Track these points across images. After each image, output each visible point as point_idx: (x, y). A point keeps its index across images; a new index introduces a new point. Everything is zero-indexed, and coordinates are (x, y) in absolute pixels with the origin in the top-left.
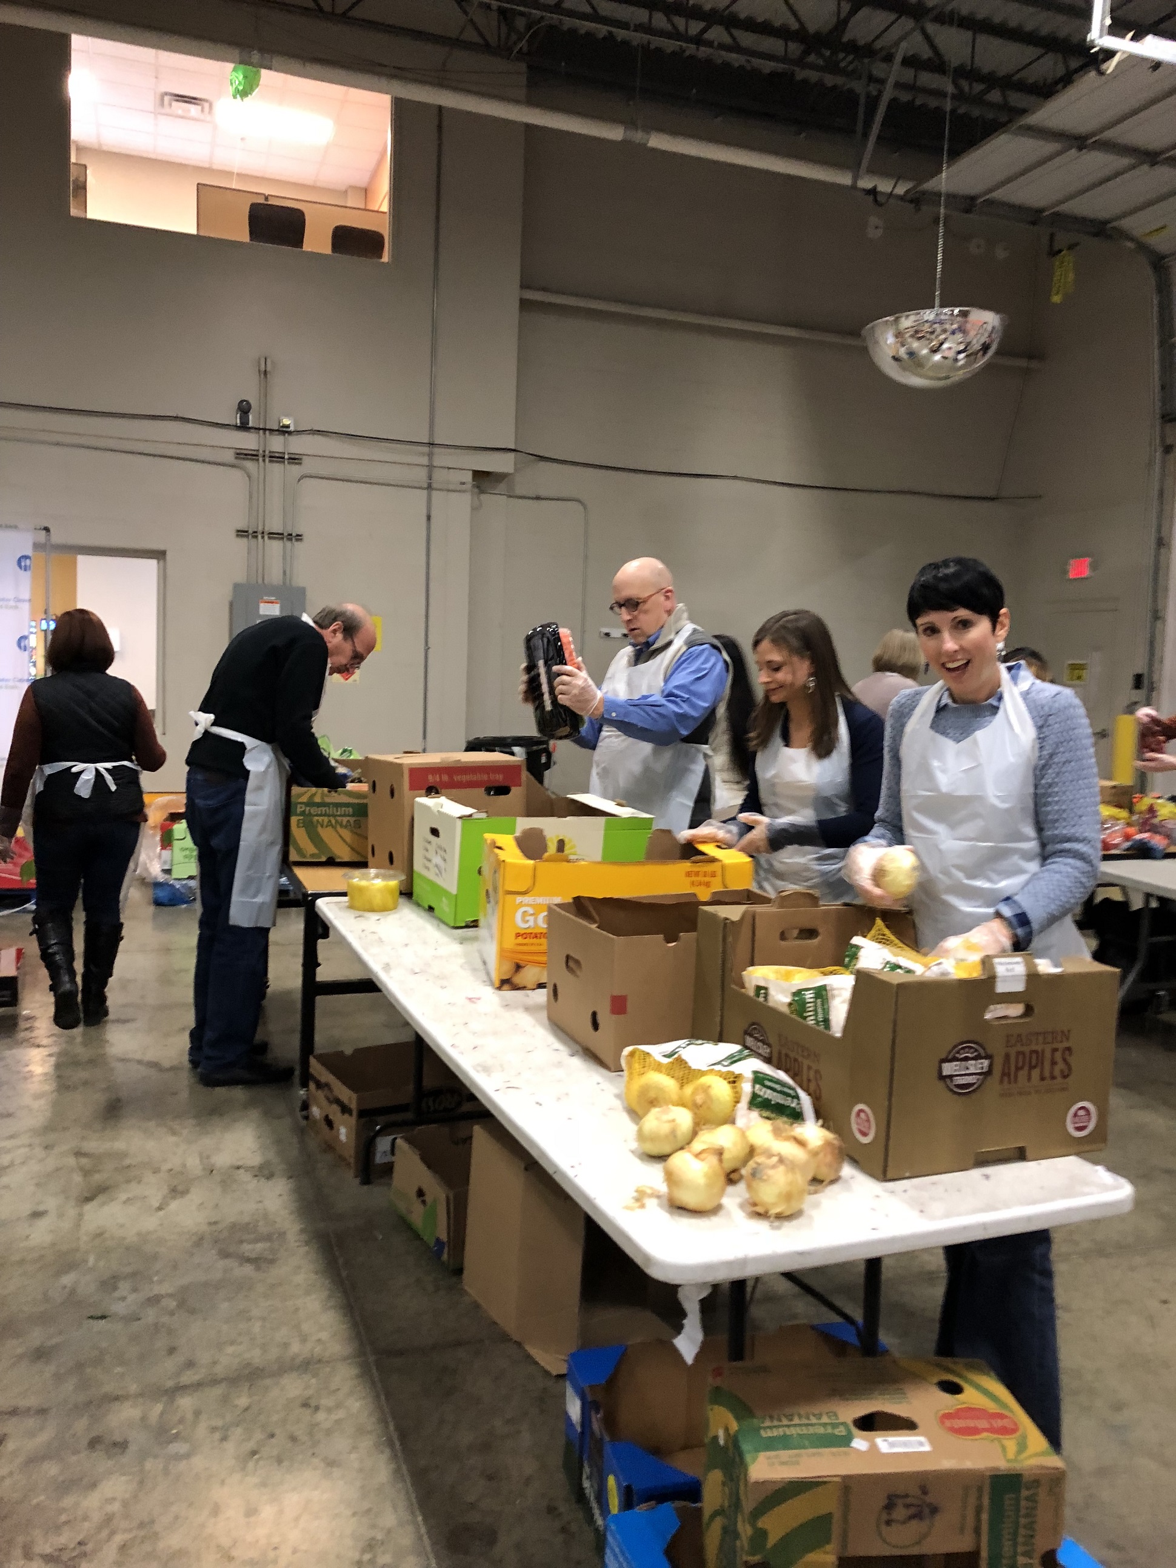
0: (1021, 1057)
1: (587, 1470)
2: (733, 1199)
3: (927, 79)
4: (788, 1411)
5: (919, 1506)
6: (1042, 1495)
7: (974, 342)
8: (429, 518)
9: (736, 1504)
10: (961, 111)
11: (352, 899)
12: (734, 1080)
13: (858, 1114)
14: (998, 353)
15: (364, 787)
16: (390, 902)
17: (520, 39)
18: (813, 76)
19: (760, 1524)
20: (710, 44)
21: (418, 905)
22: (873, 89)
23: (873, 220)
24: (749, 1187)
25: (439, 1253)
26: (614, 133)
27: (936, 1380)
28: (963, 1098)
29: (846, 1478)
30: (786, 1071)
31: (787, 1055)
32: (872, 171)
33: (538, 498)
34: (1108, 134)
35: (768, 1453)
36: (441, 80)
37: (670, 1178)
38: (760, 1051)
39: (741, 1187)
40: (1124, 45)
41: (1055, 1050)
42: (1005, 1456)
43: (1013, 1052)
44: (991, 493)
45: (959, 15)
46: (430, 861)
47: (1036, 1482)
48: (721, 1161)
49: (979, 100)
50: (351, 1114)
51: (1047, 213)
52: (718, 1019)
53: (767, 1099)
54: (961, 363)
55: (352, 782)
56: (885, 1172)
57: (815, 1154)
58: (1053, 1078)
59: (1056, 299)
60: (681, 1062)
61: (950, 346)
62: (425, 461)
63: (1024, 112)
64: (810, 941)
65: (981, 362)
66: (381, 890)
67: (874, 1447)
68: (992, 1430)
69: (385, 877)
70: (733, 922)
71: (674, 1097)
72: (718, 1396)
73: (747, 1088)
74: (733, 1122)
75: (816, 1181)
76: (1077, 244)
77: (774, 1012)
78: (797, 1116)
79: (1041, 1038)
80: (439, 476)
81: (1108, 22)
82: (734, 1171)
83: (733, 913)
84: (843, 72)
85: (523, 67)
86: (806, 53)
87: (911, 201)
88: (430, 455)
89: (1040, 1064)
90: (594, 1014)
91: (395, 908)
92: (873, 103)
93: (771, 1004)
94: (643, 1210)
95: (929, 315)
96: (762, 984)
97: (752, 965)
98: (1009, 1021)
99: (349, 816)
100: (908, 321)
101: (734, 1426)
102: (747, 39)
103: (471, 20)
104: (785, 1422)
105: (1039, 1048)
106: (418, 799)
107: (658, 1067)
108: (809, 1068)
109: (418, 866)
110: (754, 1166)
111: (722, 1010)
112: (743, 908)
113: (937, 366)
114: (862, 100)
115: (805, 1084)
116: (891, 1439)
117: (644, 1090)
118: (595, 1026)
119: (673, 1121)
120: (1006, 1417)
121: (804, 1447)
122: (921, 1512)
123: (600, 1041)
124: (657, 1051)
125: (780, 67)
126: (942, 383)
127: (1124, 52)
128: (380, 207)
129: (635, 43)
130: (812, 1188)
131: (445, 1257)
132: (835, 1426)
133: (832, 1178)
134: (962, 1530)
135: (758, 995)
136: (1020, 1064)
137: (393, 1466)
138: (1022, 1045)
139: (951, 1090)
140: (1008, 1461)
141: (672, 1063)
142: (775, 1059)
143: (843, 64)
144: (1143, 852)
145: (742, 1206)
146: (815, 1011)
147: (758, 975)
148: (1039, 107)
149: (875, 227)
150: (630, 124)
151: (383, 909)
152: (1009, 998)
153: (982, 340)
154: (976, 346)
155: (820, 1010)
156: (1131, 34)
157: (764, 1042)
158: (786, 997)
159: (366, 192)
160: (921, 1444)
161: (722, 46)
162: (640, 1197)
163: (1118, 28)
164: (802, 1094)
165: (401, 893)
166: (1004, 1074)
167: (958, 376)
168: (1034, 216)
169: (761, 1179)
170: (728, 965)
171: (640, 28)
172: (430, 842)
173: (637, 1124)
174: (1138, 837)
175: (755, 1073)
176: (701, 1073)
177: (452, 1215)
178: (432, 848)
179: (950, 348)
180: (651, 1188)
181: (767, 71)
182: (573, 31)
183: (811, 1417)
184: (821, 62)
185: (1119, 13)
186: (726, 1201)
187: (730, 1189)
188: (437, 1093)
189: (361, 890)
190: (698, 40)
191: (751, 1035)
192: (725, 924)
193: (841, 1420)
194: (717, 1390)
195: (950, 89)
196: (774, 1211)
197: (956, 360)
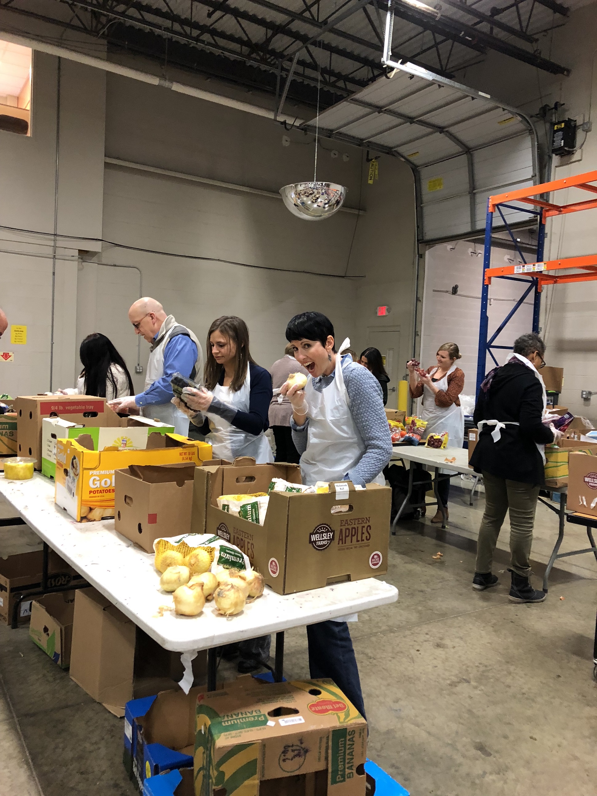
0: (347, 531)
1: (135, 761)
2: (209, 608)
3: (309, 72)
4: (236, 712)
5: (299, 750)
6: (356, 738)
7: (333, 199)
8: (54, 274)
9: (210, 762)
10: (325, 89)
11: (7, 473)
12: (211, 551)
13: (271, 563)
14: (343, 206)
15: (15, 414)
16: (28, 474)
17: (103, 27)
18: (255, 64)
19: (221, 769)
20: (203, 42)
21: (45, 476)
22: (284, 74)
23: (285, 138)
24: (216, 601)
25: (56, 661)
26: (155, 81)
27: (308, 690)
28: (320, 552)
29: (263, 740)
30: (237, 546)
31: (238, 538)
32: (283, 113)
33: (115, 266)
34: (391, 107)
35: (226, 733)
36: (60, 43)
37: (177, 601)
38: (225, 537)
39: (213, 602)
40: (397, 65)
41: (364, 527)
42: (339, 721)
43: (344, 528)
44: (343, 275)
45: (323, 43)
46: (51, 452)
47: (354, 732)
48: (202, 589)
49: (333, 85)
50: (6, 591)
51: (365, 141)
52: (204, 523)
53: (227, 559)
54: (326, 209)
55: (8, 412)
56: (284, 591)
57: (250, 584)
58: (362, 540)
59: (370, 182)
60: (184, 544)
61: (321, 200)
62: (52, 243)
63: (353, 92)
64: (250, 483)
65: (335, 209)
66: (22, 468)
67: (278, 724)
68: (334, 709)
69: (25, 461)
70: (212, 474)
71: (180, 562)
72: (202, 710)
73: (217, 554)
74: (210, 571)
75: (250, 597)
76: (379, 157)
77: (232, 516)
78: (242, 567)
79: (357, 521)
80: (59, 252)
81: (390, 54)
82: (210, 595)
83: (213, 469)
84: (269, 64)
85: (105, 42)
86: (251, 52)
87: (302, 129)
88: (55, 240)
89: (356, 535)
90: (140, 525)
91: (31, 477)
92: (283, 81)
93: (230, 513)
94: (162, 617)
95: (311, 185)
96: (226, 503)
97: (222, 495)
98: (342, 514)
99: (6, 429)
100: (301, 187)
101: (209, 722)
102: (222, 42)
103: (77, 16)
104: (234, 717)
105: (356, 526)
106: (44, 419)
107: (173, 548)
108: (248, 543)
109: (44, 455)
110: (219, 590)
111: (206, 518)
112: (218, 467)
113: (314, 210)
114: (279, 78)
115: (246, 552)
116: (286, 719)
117: (165, 559)
118: (140, 531)
119: (179, 573)
120: (340, 703)
121: (244, 728)
122: (300, 753)
123: (142, 538)
124: (172, 540)
125: (239, 58)
126: (318, 218)
127: (398, 69)
128: (26, 107)
129: (164, 37)
130: (248, 601)
131: (59, 662)
132: (260, 716)
133: (258, 595)
134: (319, 759)
135: (224, 509)
136: (347, 534)
137: (28, 773)
138: (348, 525)
139: (315, 548)
140: (340, 723)
141: (180, 545)
142: (232, 540)
143: (269, 60)
144: (409, 442)
145: (213, 612)
146: (252, 514)
147: (223, 500)
148: (360, 91)
149: (286, 141)
150: (162, 77)
151: (24, 478)
152: (342, 502)
153: (336, 199)
154: (333, 201)
155: (254, 515)
156: (400, 61)
157: (226, 532)
158: (237, 509)
159: (18, 98)
160: (300, 720)
161: (209, 44)
162: (161, 611)
163: (395, 57)
164: (245, 556)
165: (35, 470)
166: (340, 539)
167: (326, 215)
168: (360, 142)
169: (222, 597)
170: (209, 495)
171: (167, 29)
172: (51, 442)
173: (160, 576)
174: (407, 435)
175: (221, 546)
176: (194, 549)
177: (63, 639)
178: (52, 445)
179: (321, 202)
180: (167, 606)
181: (232, 59)
182: (132, 27)
183: (248, 713)
184: (258, 58)
185: (395, 51)
186: (204, 610)
187: (207, 604)
188: (55, 576)
189: (12, 468)
190: (197, 39)
191: (220, 530)
192: (208, 474)
193: (262, 713)
194: (201, 706)
195: (320, 78)
196: (228, 612)
197: (324, 208)
